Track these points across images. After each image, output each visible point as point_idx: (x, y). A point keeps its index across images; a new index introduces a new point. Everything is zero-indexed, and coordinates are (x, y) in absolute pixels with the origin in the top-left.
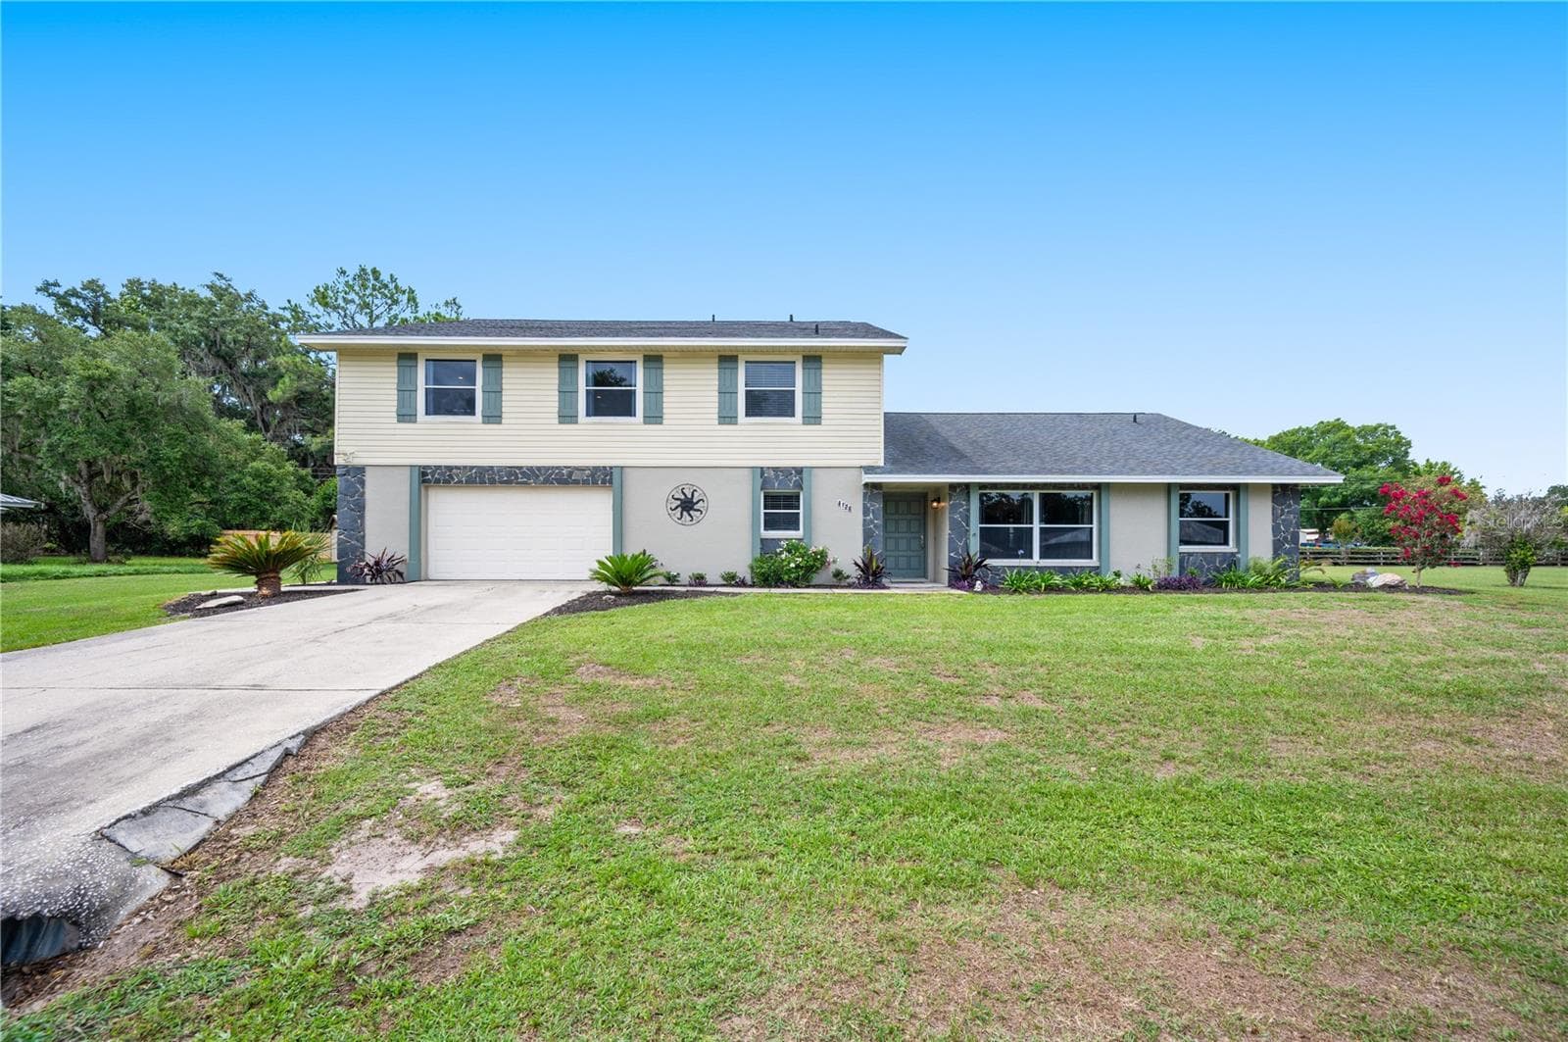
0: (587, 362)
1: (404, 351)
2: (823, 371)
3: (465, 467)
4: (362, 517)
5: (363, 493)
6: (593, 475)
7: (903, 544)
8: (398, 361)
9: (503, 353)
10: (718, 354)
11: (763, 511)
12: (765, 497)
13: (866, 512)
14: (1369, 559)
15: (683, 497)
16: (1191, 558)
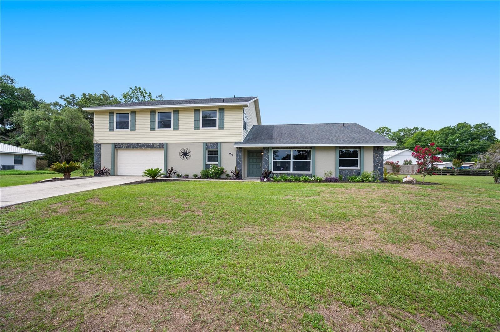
0: (158, 112)
1: (111, 111)
2: (225, 113)
3: (126, 144)
4: (100, 158)
5: (100, 151)
6: (159, 146)
7: (255, 166)
8: (109, 114)
9: (136, 111)
10: (194, 109)
11: (207, 156)
12: (208, 152)
13: (237, 156)
14: (467, 173)
15: (184, 152)
16: (344, 171)
